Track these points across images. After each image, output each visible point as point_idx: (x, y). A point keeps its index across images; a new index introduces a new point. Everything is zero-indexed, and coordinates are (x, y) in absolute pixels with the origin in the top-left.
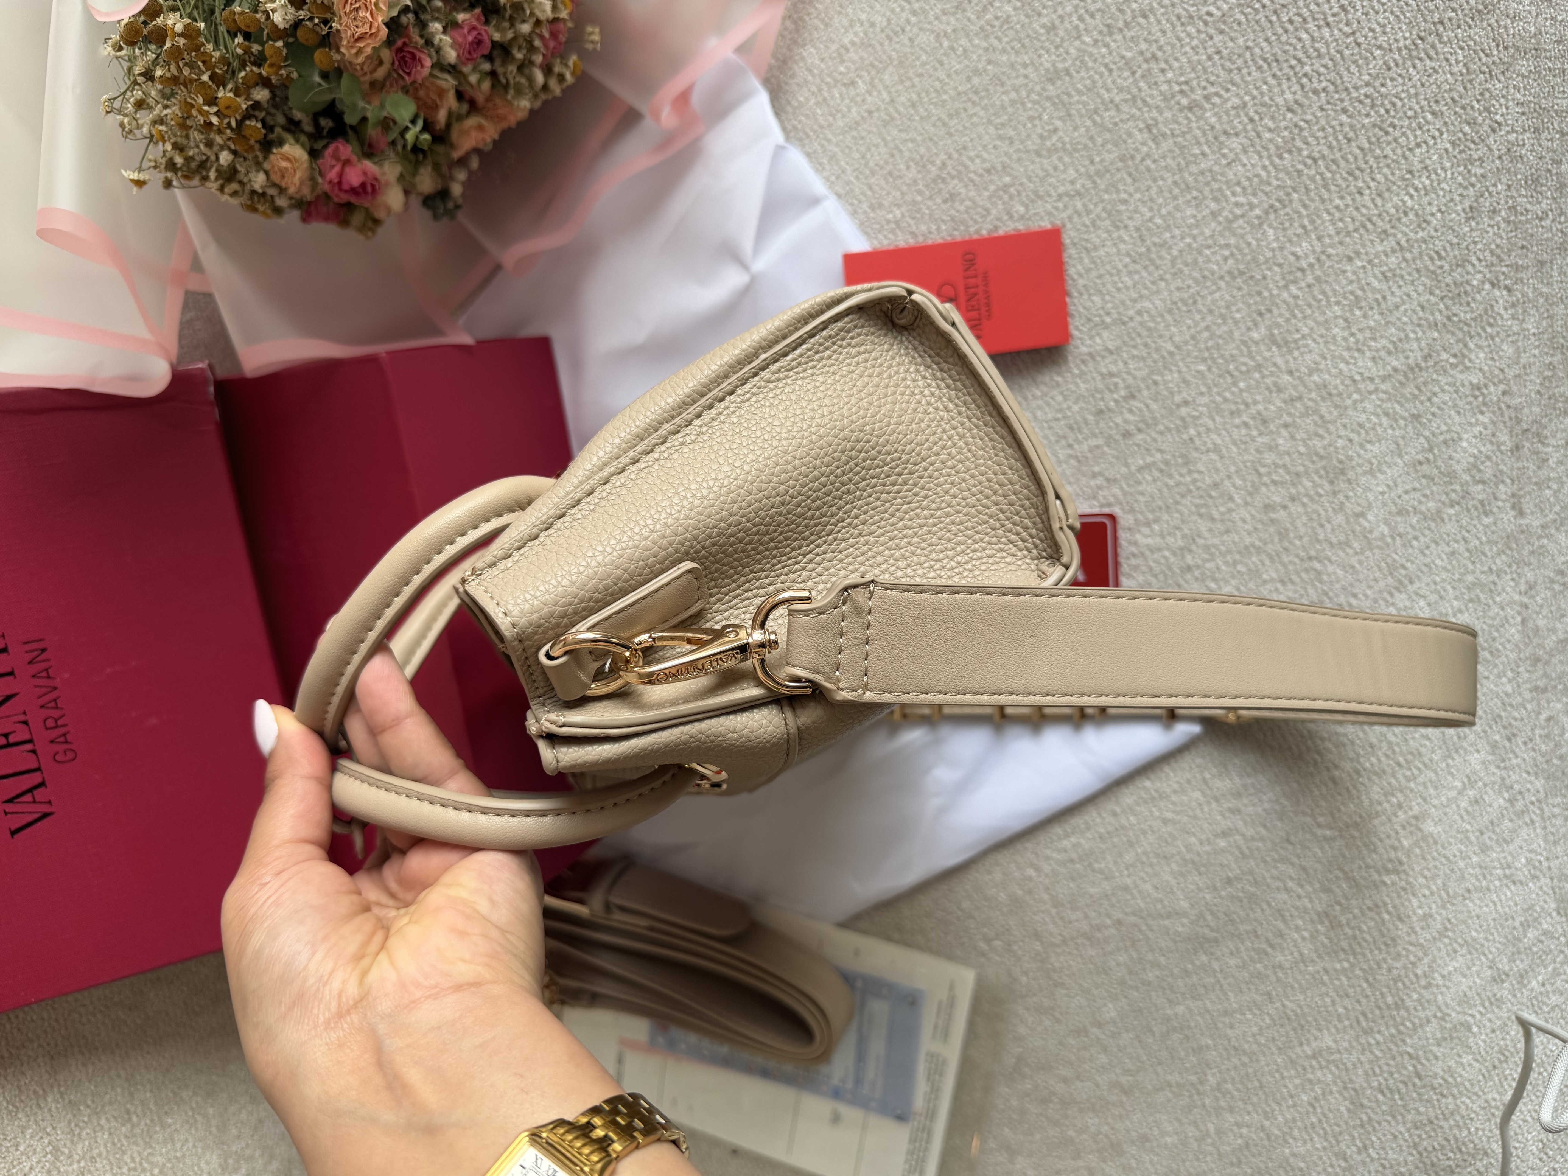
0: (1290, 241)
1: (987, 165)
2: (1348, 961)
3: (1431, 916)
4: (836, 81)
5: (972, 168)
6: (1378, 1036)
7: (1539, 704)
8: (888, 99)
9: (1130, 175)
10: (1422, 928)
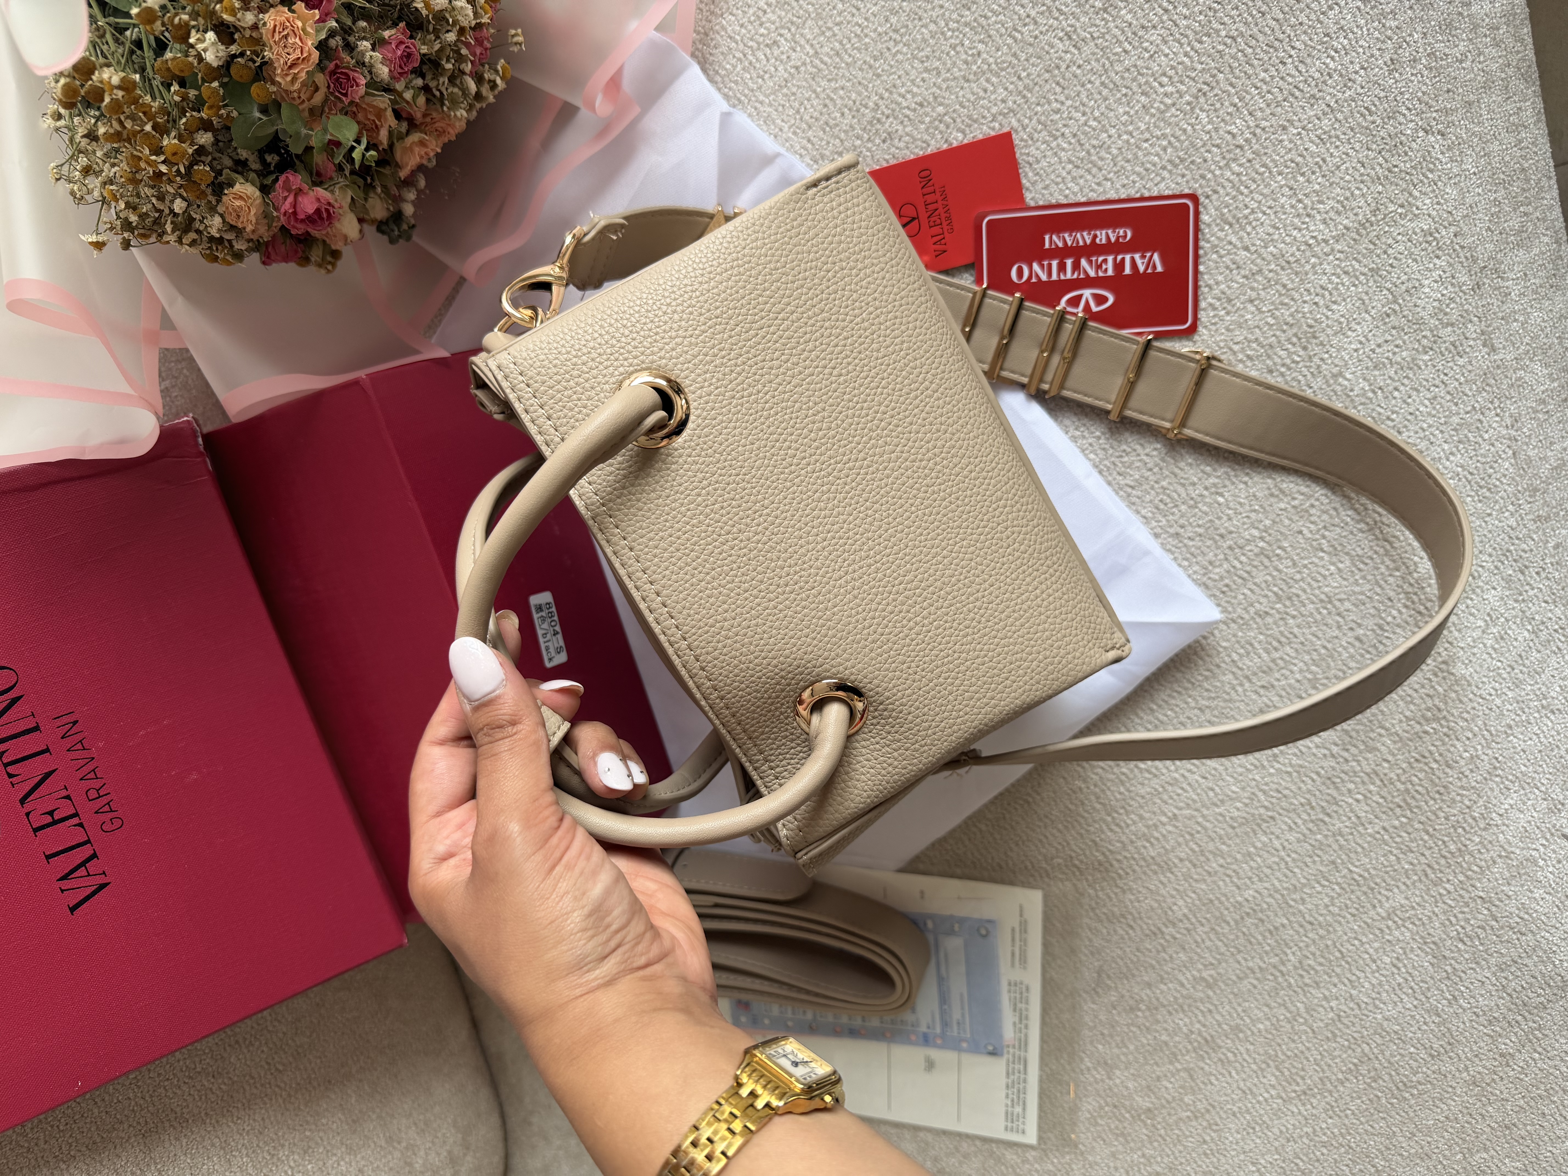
0: (1223, 120)
1: (919, 99)
2: (1404, 816)
3: (1478, 757)
4: (758, 43)
5: (904, 104)
6: (1447, 886)
7: (1544, 534)
8: (811, 52)
9: (1058, 84)
10: (1472, 771)
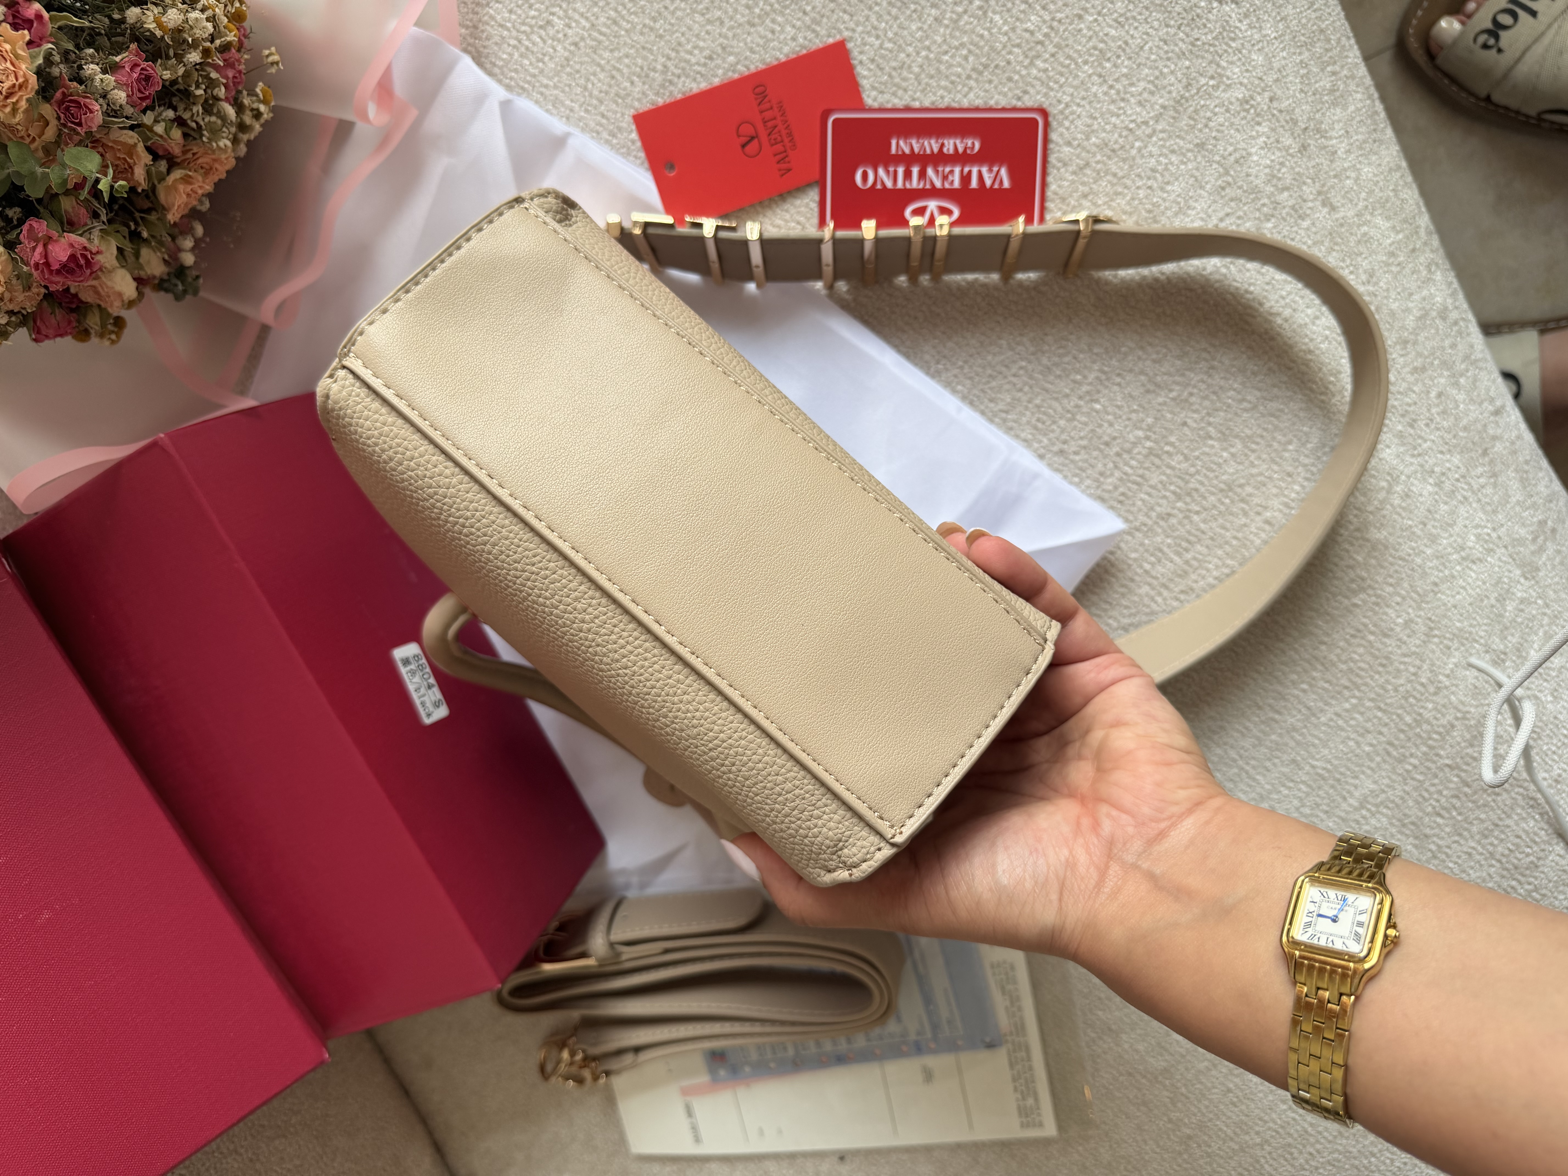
4: (531, 26)
5: (693, 60)
10: (1409, 636)
